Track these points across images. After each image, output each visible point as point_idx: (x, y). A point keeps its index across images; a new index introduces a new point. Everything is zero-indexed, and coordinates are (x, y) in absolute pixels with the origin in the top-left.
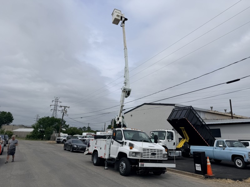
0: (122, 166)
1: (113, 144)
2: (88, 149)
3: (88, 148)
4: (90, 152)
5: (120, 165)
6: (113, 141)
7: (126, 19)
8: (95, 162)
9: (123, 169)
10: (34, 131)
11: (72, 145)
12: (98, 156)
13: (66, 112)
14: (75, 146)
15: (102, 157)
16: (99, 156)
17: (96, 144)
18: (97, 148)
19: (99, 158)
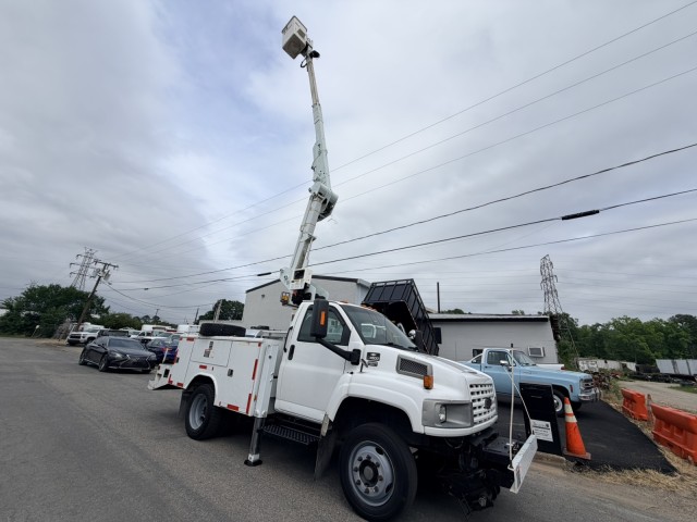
0: (368, 470)
1: (290, 357)
2: (167, 372)
3: (168, 367)
4: (175, 384)
5: (357, 464)
6: (293, 347)
7: (316, 55)
8: (195, 424)
9: (381, 486)
10: (8, 315)
11: (106, 353)
12: (216, 403)
13: (107, 275)
14: (118, 355)
15: (237, 408)
16: (221, 400)
17: (207, 354)
18: (210, 368)
19: (221, 409)
